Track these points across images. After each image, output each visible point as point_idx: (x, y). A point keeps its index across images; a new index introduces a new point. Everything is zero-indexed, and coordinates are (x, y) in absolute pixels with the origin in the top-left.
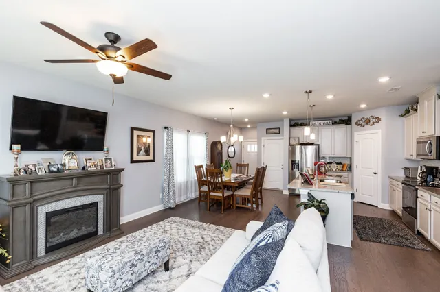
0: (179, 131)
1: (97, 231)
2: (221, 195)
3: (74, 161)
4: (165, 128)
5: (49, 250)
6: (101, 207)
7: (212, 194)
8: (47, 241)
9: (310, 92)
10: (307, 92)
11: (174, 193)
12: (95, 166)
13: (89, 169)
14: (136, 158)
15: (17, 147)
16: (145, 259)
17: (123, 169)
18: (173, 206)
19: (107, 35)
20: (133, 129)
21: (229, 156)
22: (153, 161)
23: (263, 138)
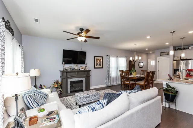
0: (113, 56)
1: (83, 89)
2: (129, 83)
3: (77, 67)
4: (107, 55)
5: (71, 92)
6: (84, 82)
7: (125, 82)
8: (70, 89)
9: (174, 32)
10: (171, 32)
11: (111, 80)
12: (83, 69)
13: (81, 70)
14: (96, 67)
15: (64, 63)
16: (91, 97)
17: (91, 70)
18: (110, 85)
19: (80, 29)
20: (95, 57)
21: (139, 67)
22: (102, 68)
23: (158, 58)
